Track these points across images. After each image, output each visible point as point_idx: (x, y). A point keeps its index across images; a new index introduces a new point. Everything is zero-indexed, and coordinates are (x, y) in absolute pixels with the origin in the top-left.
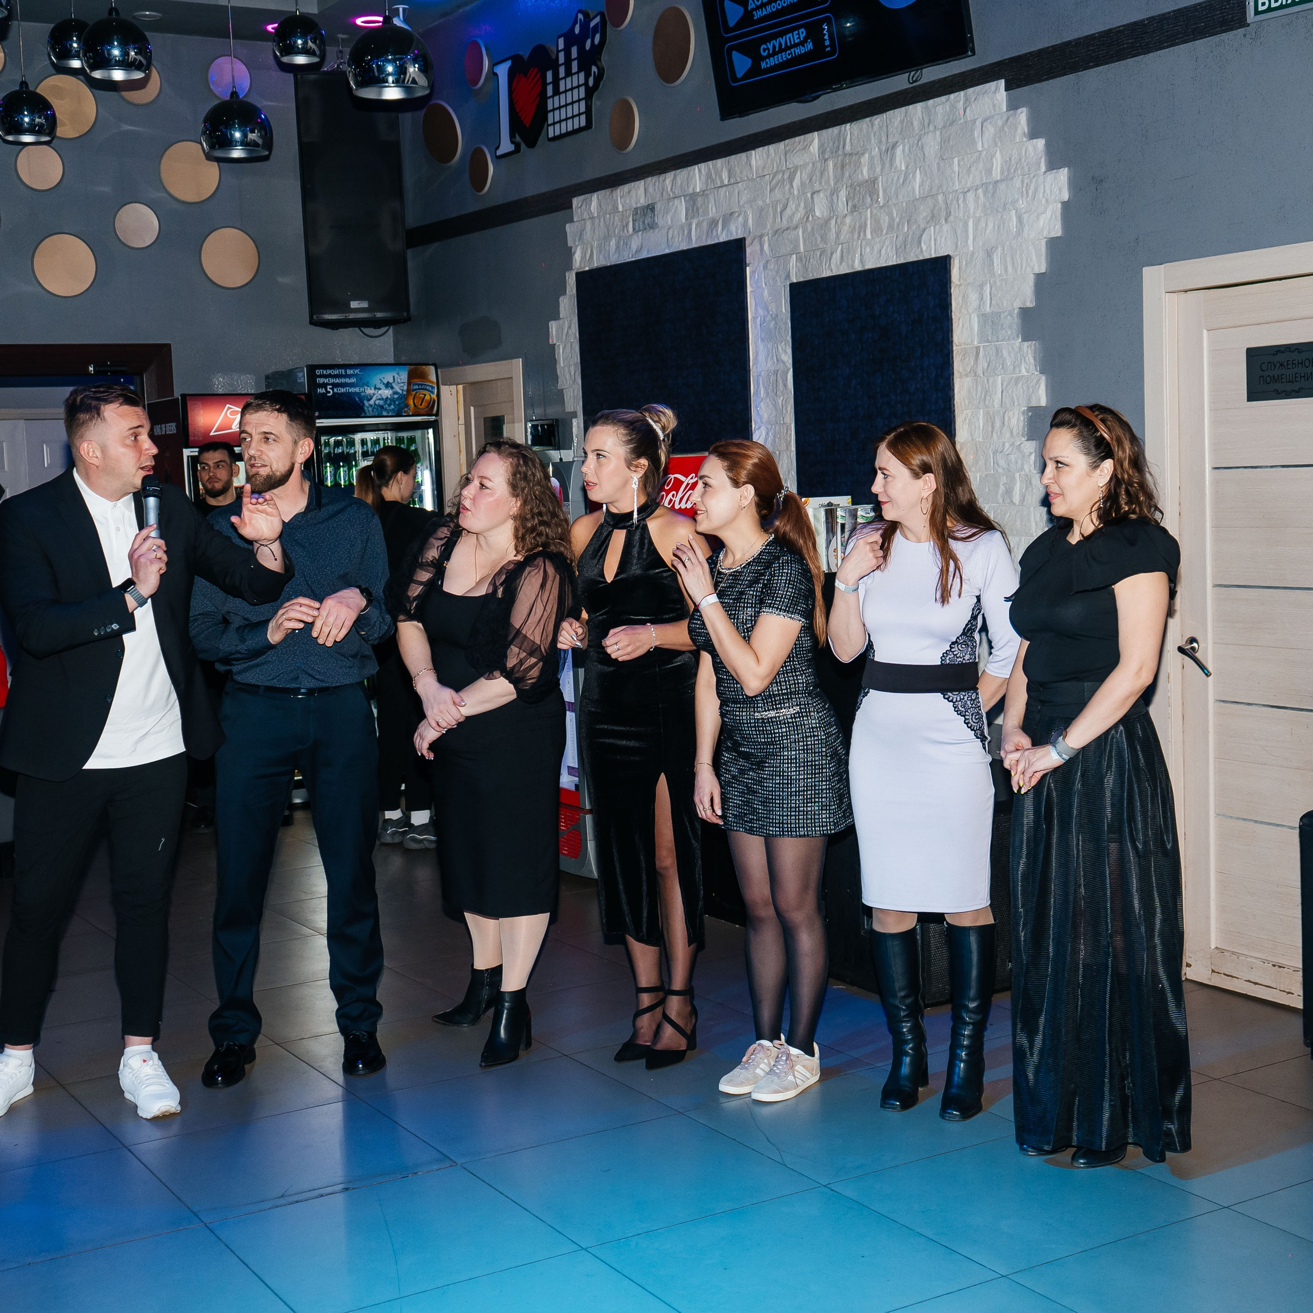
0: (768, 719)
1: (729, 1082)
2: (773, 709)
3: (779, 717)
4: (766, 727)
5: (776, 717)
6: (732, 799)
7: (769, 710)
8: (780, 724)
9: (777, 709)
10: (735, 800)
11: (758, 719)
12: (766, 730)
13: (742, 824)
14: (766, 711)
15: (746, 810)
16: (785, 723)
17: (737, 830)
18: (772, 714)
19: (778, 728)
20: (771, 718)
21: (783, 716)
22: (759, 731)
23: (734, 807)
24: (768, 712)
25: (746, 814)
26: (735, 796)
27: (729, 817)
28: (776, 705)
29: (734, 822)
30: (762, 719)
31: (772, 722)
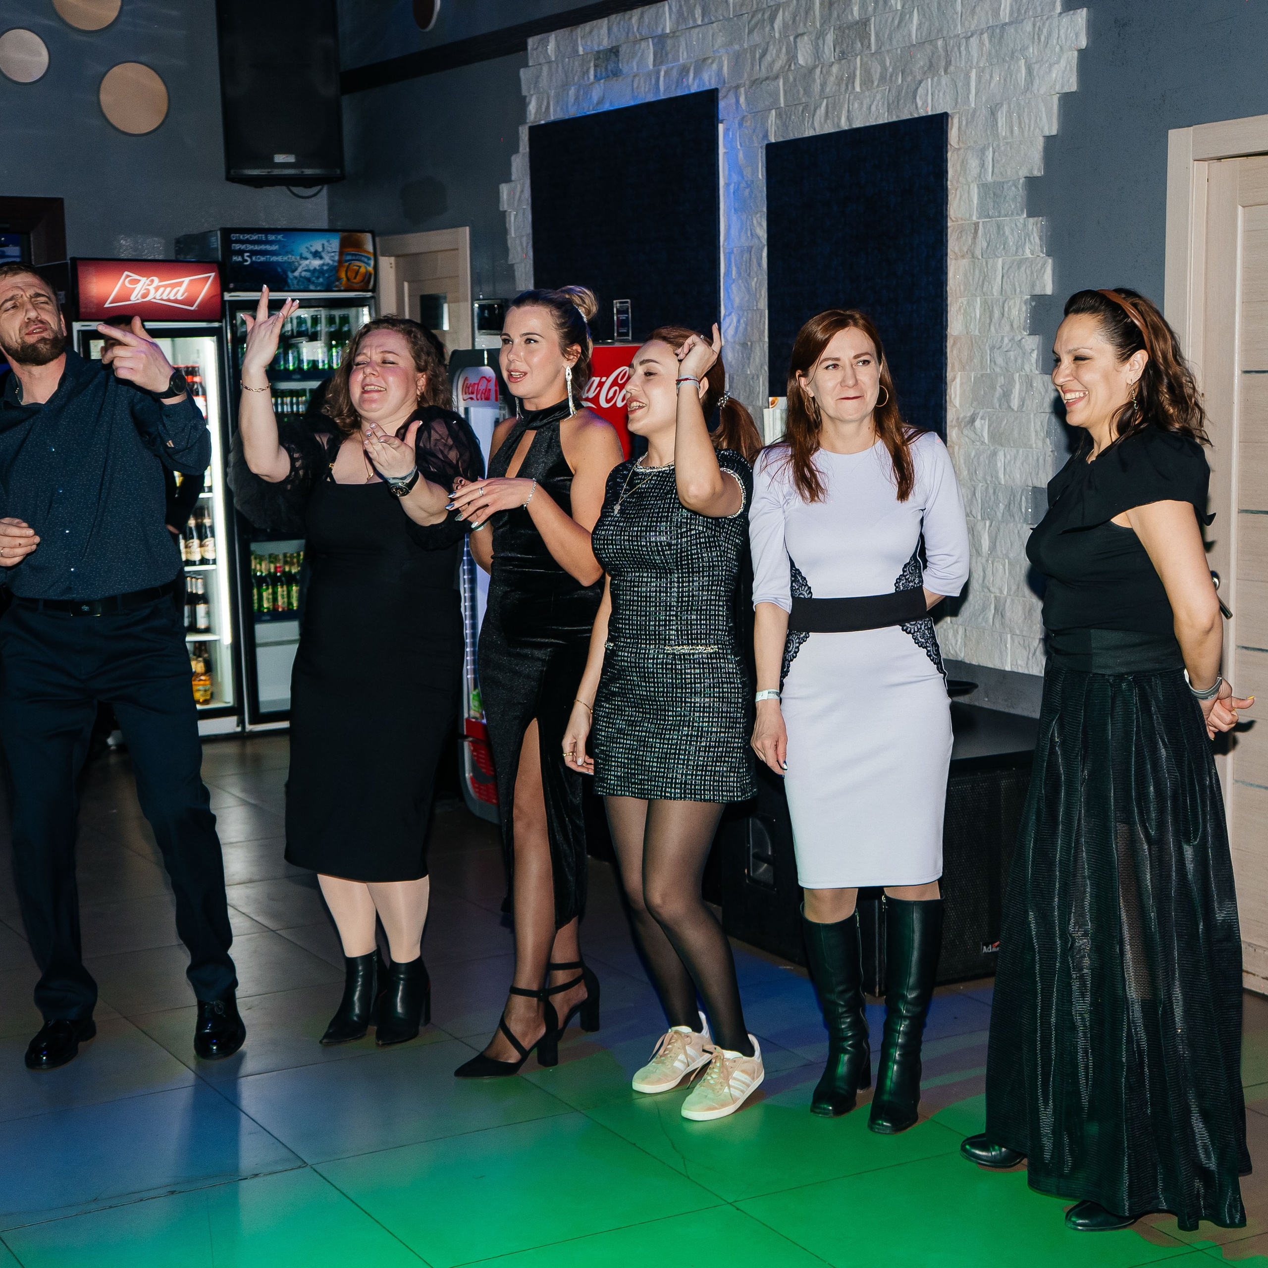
0: (680, 655)
1: (644, 1079)
2: (688, 644)
3: (693, 654)
4: (676, 664)
5: (689, 654)
6: (615, 757)
7: (683, 645)
8: (694, 663)
9: (692, 644)
10: (618, 758)
11: (668, 654)
12: (676, 669)
13: (628, 787)
14: (679, 645)
15: (634, 769)
16: (699, 663)
17: (621, 795)
18: (686, 649)
19: (690, 668)
20: (684, 654)
21: (699, 654)
22: (666, 669)
23: (618, 766)
24: (681, 647)
25: (634, 774)
26: (619, 753)
27: (611, 780)
28: (692, 639)
29: (617, 785)
30: (674, 654)
31: (685, 659)
